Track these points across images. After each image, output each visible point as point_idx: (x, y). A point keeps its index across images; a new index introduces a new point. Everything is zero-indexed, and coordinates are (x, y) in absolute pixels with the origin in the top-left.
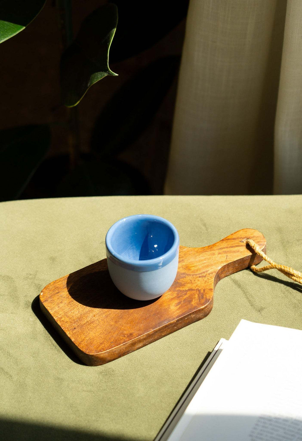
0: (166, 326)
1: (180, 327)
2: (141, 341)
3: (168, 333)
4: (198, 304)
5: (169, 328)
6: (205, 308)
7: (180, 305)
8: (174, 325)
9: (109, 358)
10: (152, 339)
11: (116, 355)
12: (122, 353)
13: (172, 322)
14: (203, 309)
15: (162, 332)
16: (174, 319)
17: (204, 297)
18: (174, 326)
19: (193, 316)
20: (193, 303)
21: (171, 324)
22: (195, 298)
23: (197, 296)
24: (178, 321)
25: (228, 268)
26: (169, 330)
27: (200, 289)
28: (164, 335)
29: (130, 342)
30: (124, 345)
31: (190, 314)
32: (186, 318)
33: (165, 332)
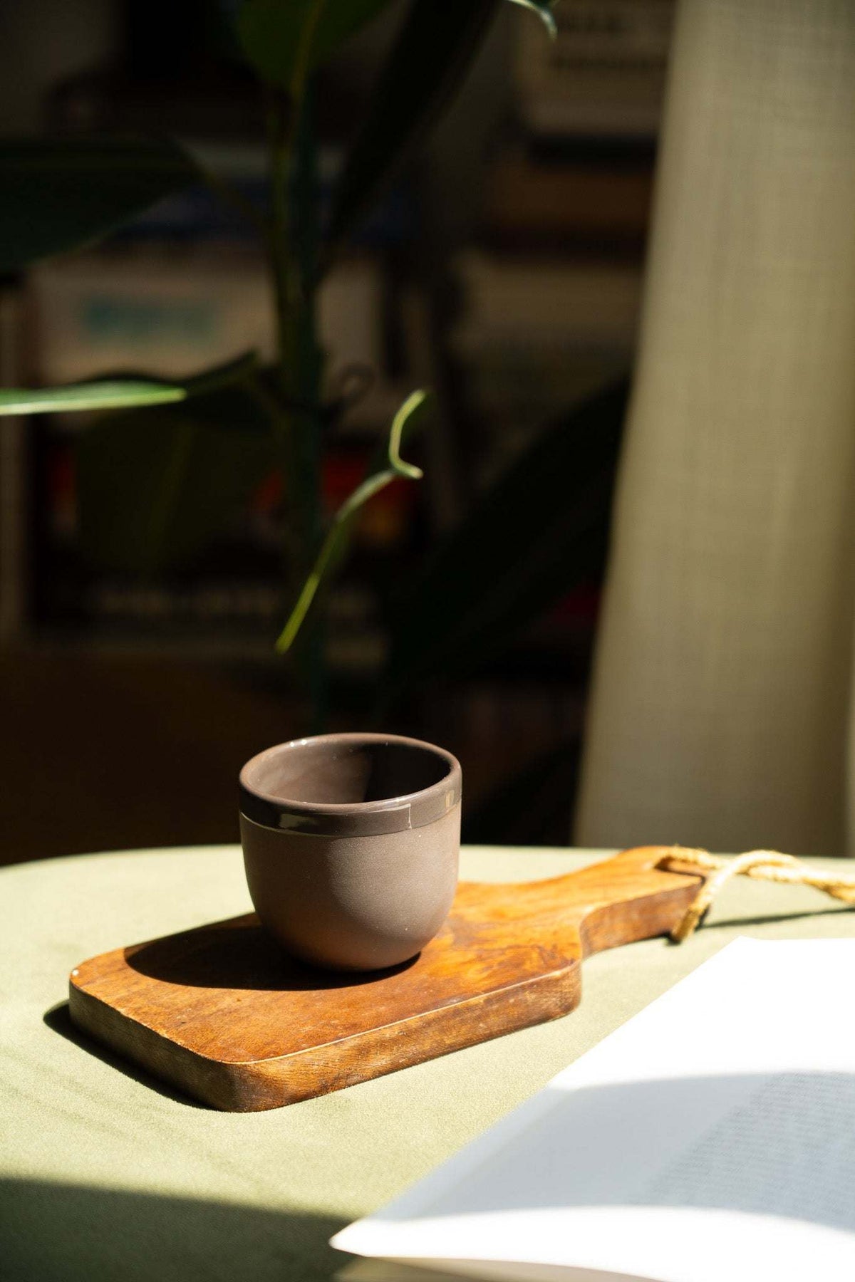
0: (457, 1012)
1: (496, 1029)
2: (385, 1046)
3: (461, 1039)
4: (540, 967)
5: (463, 1022)
6: (564, 977)
7: (490, 971)
8: (478, 1012)
9: (292, 1087)
10: (418, 1047)
11: (312, 1077)
12: (331, 1076)
13: (473, 1001)
14: (557, 980)
15: (443, 1031)
16: (477, 994)
17: (557, 955)
18: (479, 1019)
19: (530, 997)
20: (528, 966)
21: (469, 1008)
22: (530, 959)
23: (535, 956)
24: (488, 1001)
26: (464, 1029)
27: (541, 944)
28: (450, 1046)
29: (352, 1041)
30: (335, 1044)
31: (523, 988)
32: (512, 1001)
33: (454, 1033)
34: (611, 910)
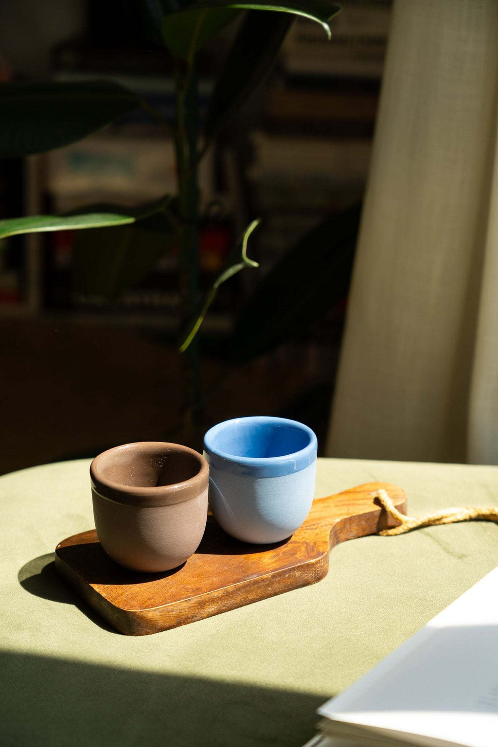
0: (255, 582)
1: (278, 590)
2: (214, 601)
3: (257, 596)
4: (304, 556)
5: (259, 587)
6: (317, 563)
7: (277, 558)
8: (267, 582)
9: (161, 623)
10: (233, 601)
11: (172, 618)
12: (183, 617)
13: (265, 576)
14: (313, 564)
15: (248, 592)
16: (268, 573)
17: (315, 549)
18: (268, 585)
19: (297, 574)
20: (298, 556)
21: (263, 580)
22: (301, 551)
23: (303, 549)
24: (274, 576)
25: (350, 524)
26: (259, 591)
27: (308, 541)
28: (252, 600)
29: (196, 599)
30: (186, 601)
31: (294, 569)
32: (287, 576)
33: (254, 593)
34: (350, 520)
